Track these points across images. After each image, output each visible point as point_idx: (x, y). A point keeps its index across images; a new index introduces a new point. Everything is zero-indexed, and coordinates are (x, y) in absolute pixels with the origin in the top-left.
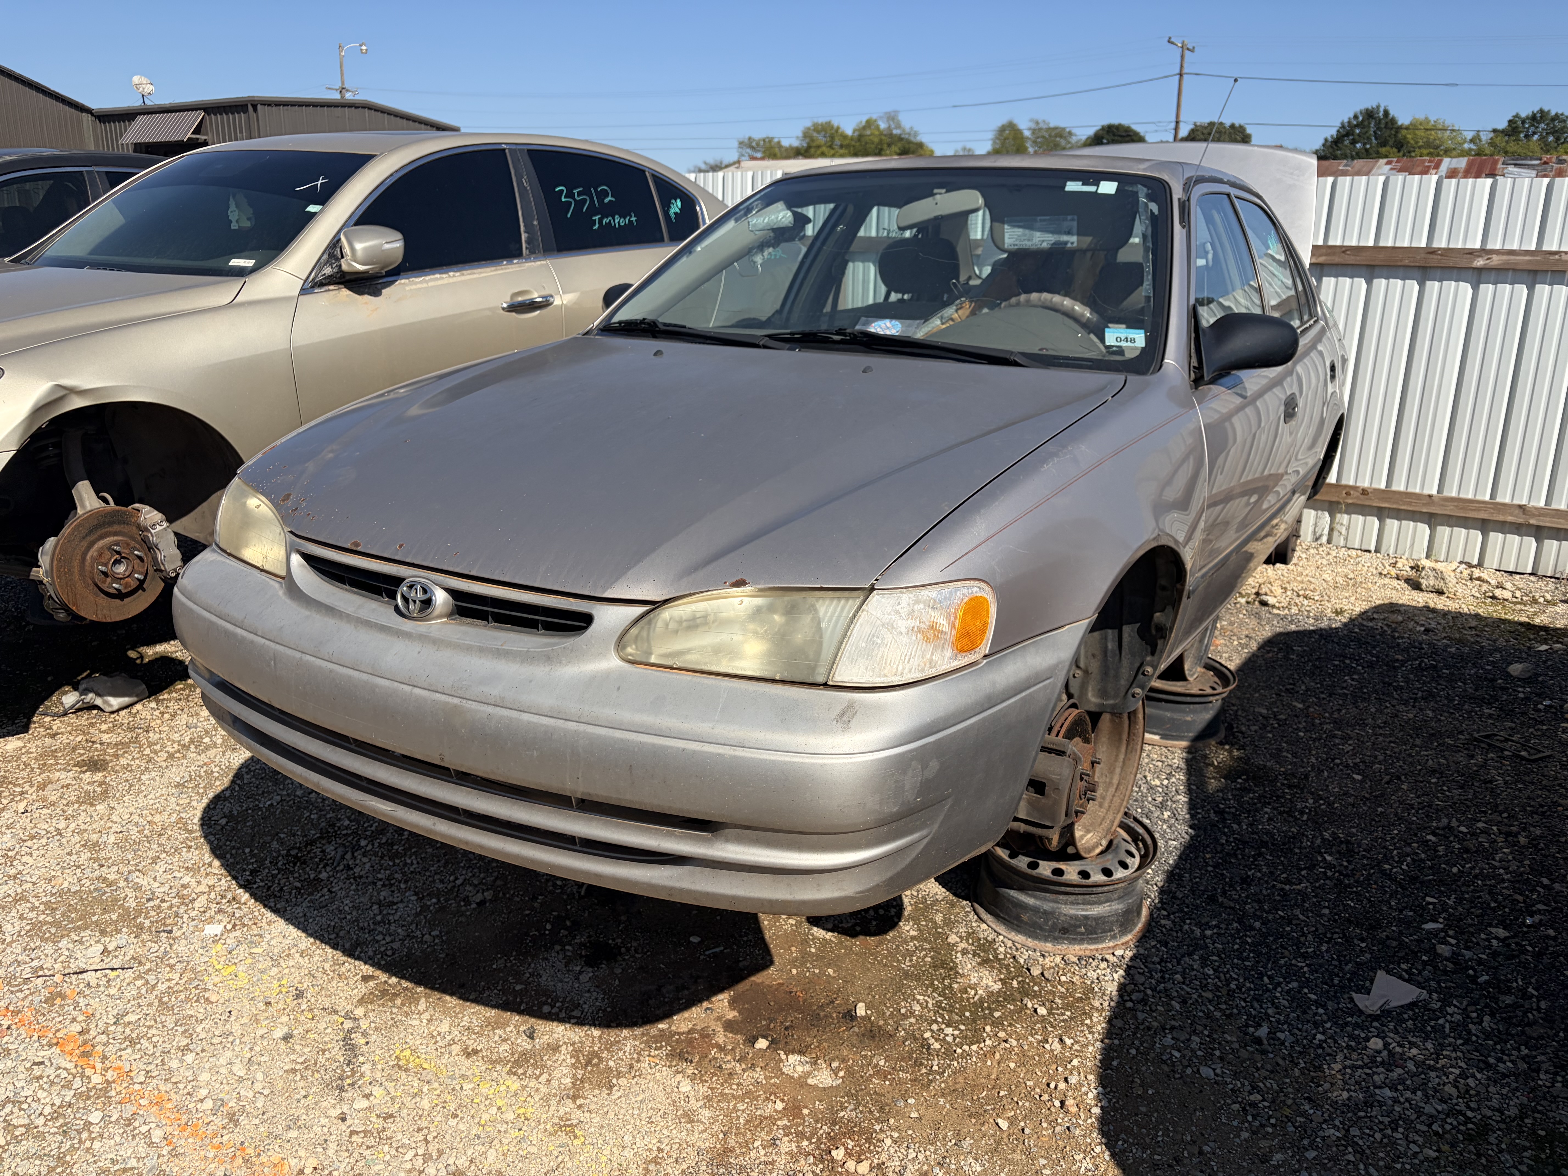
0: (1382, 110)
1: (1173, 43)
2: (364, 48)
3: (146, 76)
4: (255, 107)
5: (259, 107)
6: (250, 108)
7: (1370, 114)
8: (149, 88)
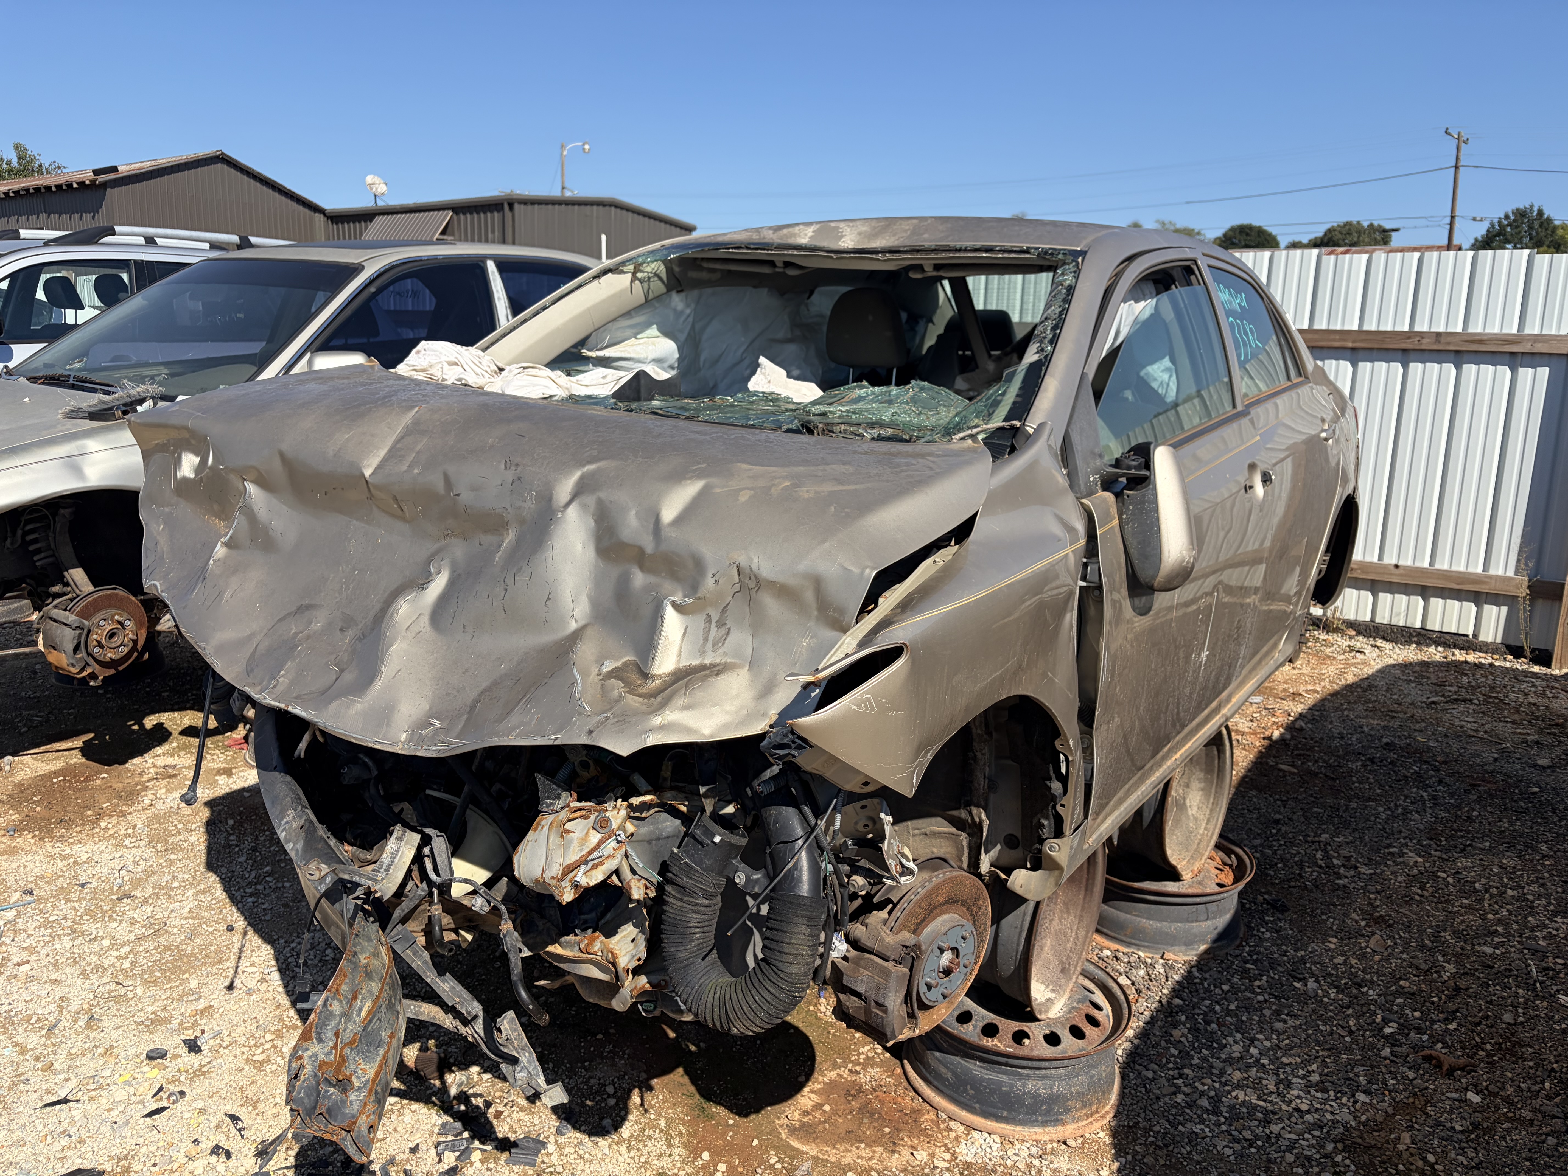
0: (1536, 209)
1: (1450, 134)
2: (587, 147)
3: (379, 176)
4: (511, 205)
5: (516, 206)
6: (506, 207)
7: (1521, 214)
8: (382, 188)
